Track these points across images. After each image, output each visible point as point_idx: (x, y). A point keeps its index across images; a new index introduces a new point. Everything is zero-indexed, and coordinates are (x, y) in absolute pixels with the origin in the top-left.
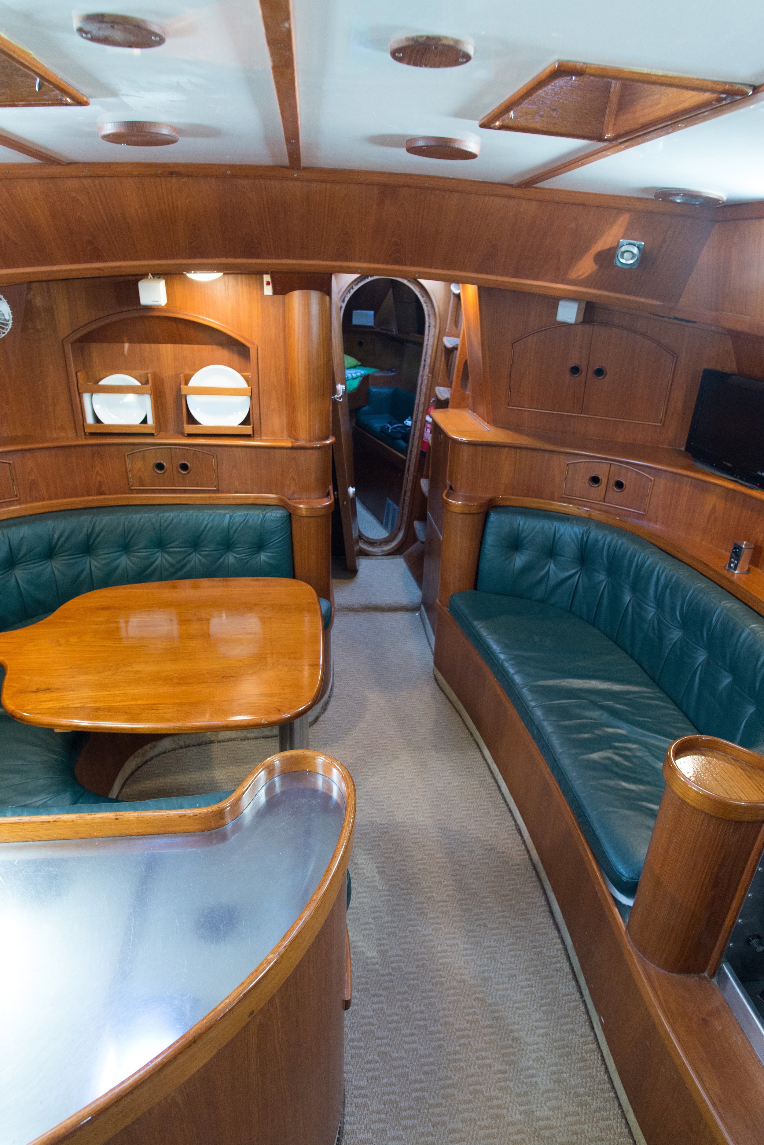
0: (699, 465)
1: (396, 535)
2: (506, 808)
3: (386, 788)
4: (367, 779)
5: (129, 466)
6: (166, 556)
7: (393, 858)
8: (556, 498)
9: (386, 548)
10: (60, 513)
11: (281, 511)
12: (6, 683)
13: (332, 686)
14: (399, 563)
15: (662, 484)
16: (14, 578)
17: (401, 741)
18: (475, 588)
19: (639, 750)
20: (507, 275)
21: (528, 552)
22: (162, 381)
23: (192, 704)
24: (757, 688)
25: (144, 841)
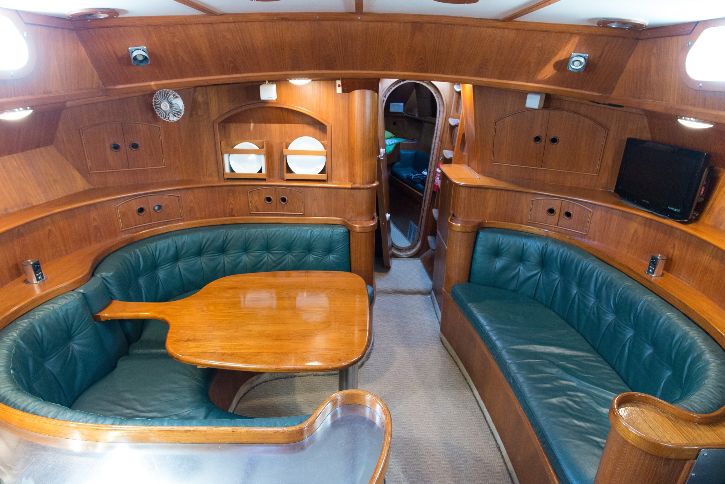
0: (625, 202)
1: (416, 245)
2: (489, 432)
3: (408, 413)
4: (395, 406)
5: (250, 199)
6: (271, 255)
7: (412, 462)
8: (524, 222)
9: (409, 253)
10: (207, 228)
11: (343, 229)
12: (169, 335)
13: (373, 342)
14: (418, 263)
15: (598, 215)
16: (177, 268)
17: (418, 381)
18: (469, 281)
19: (586, 398)
20: (494, 78)
21: (505, 258)
22: (272, 146)
23: (284, 353)
24: (673, 358)
25: (250, 447)
